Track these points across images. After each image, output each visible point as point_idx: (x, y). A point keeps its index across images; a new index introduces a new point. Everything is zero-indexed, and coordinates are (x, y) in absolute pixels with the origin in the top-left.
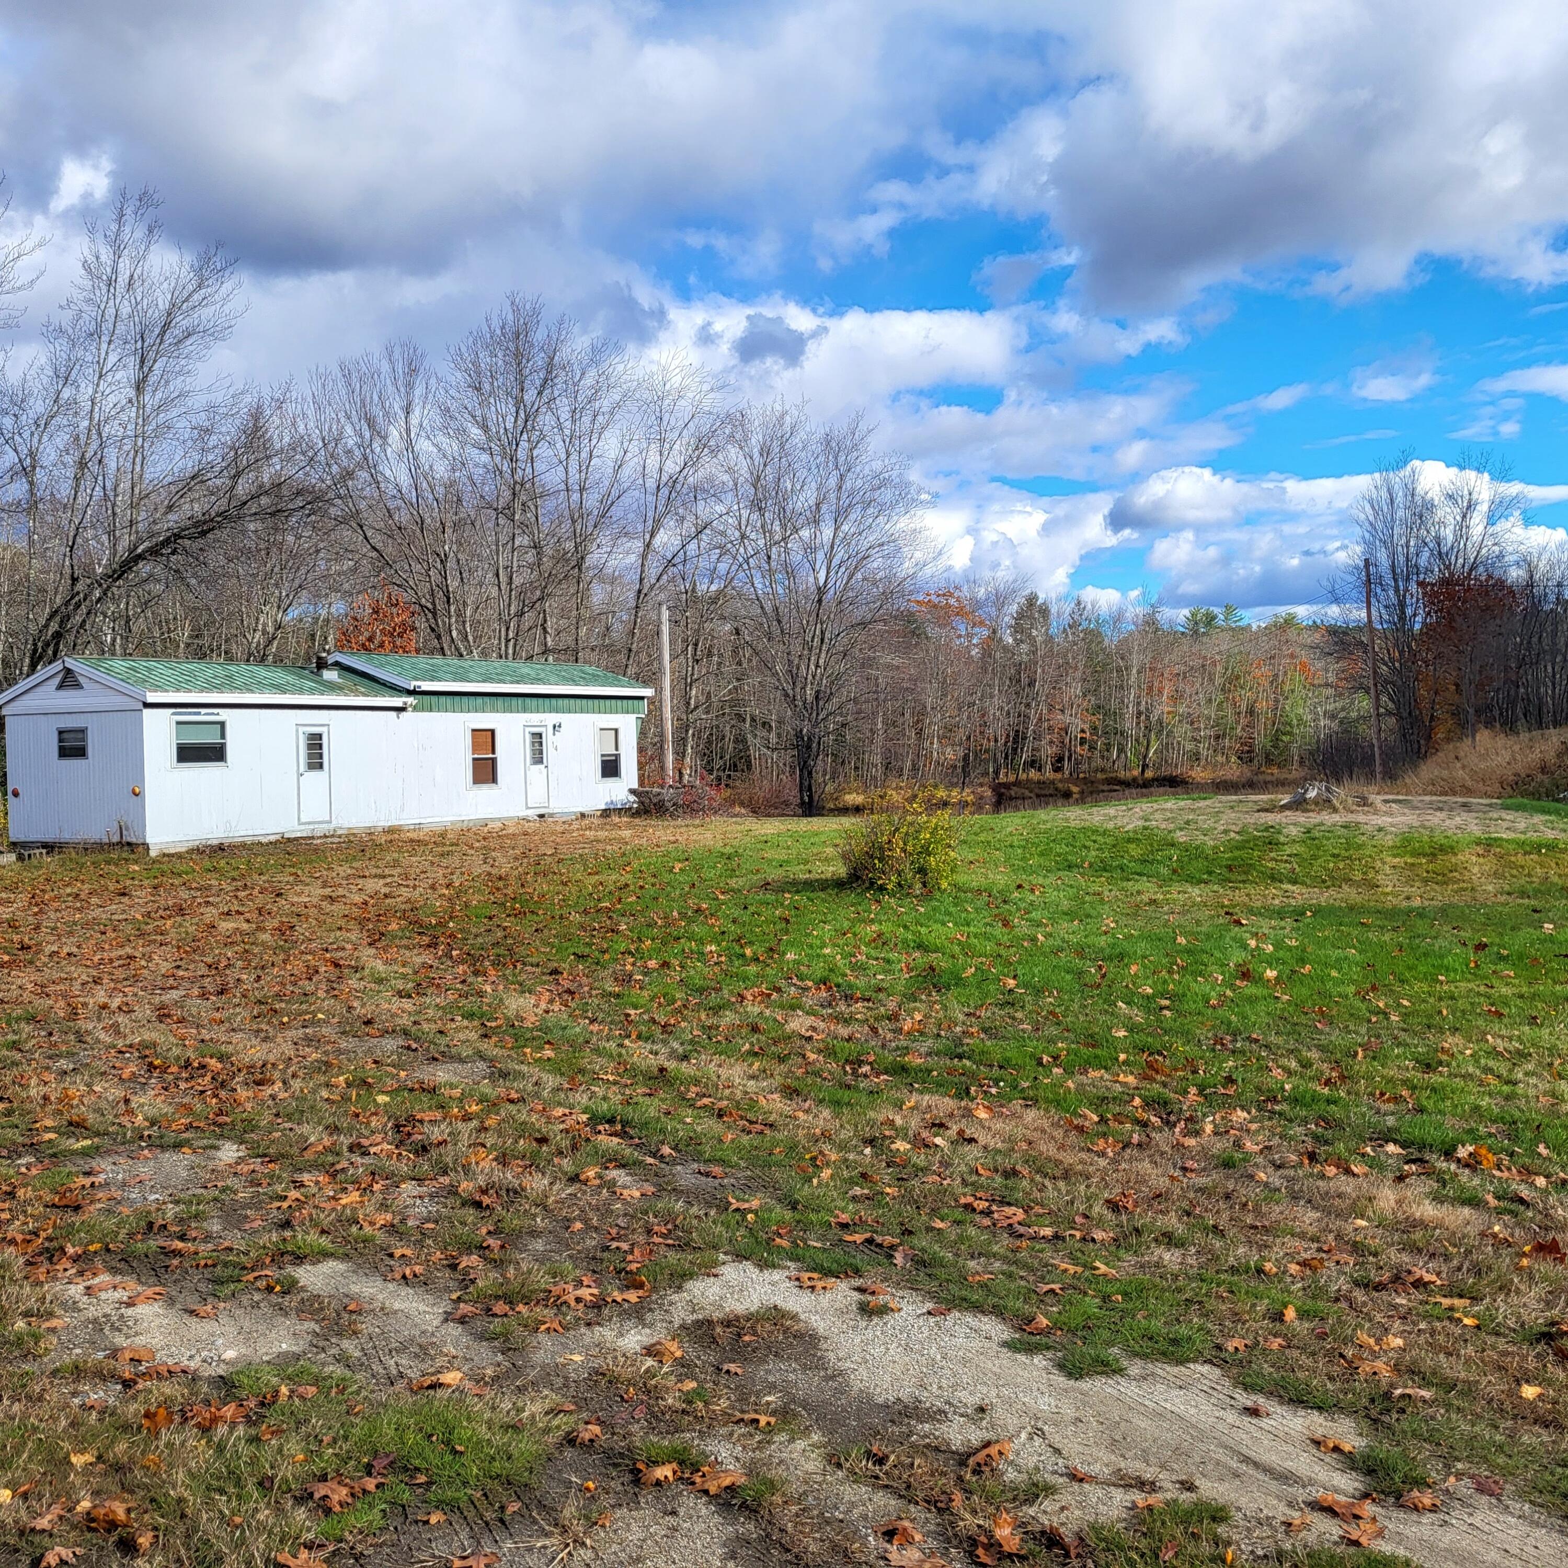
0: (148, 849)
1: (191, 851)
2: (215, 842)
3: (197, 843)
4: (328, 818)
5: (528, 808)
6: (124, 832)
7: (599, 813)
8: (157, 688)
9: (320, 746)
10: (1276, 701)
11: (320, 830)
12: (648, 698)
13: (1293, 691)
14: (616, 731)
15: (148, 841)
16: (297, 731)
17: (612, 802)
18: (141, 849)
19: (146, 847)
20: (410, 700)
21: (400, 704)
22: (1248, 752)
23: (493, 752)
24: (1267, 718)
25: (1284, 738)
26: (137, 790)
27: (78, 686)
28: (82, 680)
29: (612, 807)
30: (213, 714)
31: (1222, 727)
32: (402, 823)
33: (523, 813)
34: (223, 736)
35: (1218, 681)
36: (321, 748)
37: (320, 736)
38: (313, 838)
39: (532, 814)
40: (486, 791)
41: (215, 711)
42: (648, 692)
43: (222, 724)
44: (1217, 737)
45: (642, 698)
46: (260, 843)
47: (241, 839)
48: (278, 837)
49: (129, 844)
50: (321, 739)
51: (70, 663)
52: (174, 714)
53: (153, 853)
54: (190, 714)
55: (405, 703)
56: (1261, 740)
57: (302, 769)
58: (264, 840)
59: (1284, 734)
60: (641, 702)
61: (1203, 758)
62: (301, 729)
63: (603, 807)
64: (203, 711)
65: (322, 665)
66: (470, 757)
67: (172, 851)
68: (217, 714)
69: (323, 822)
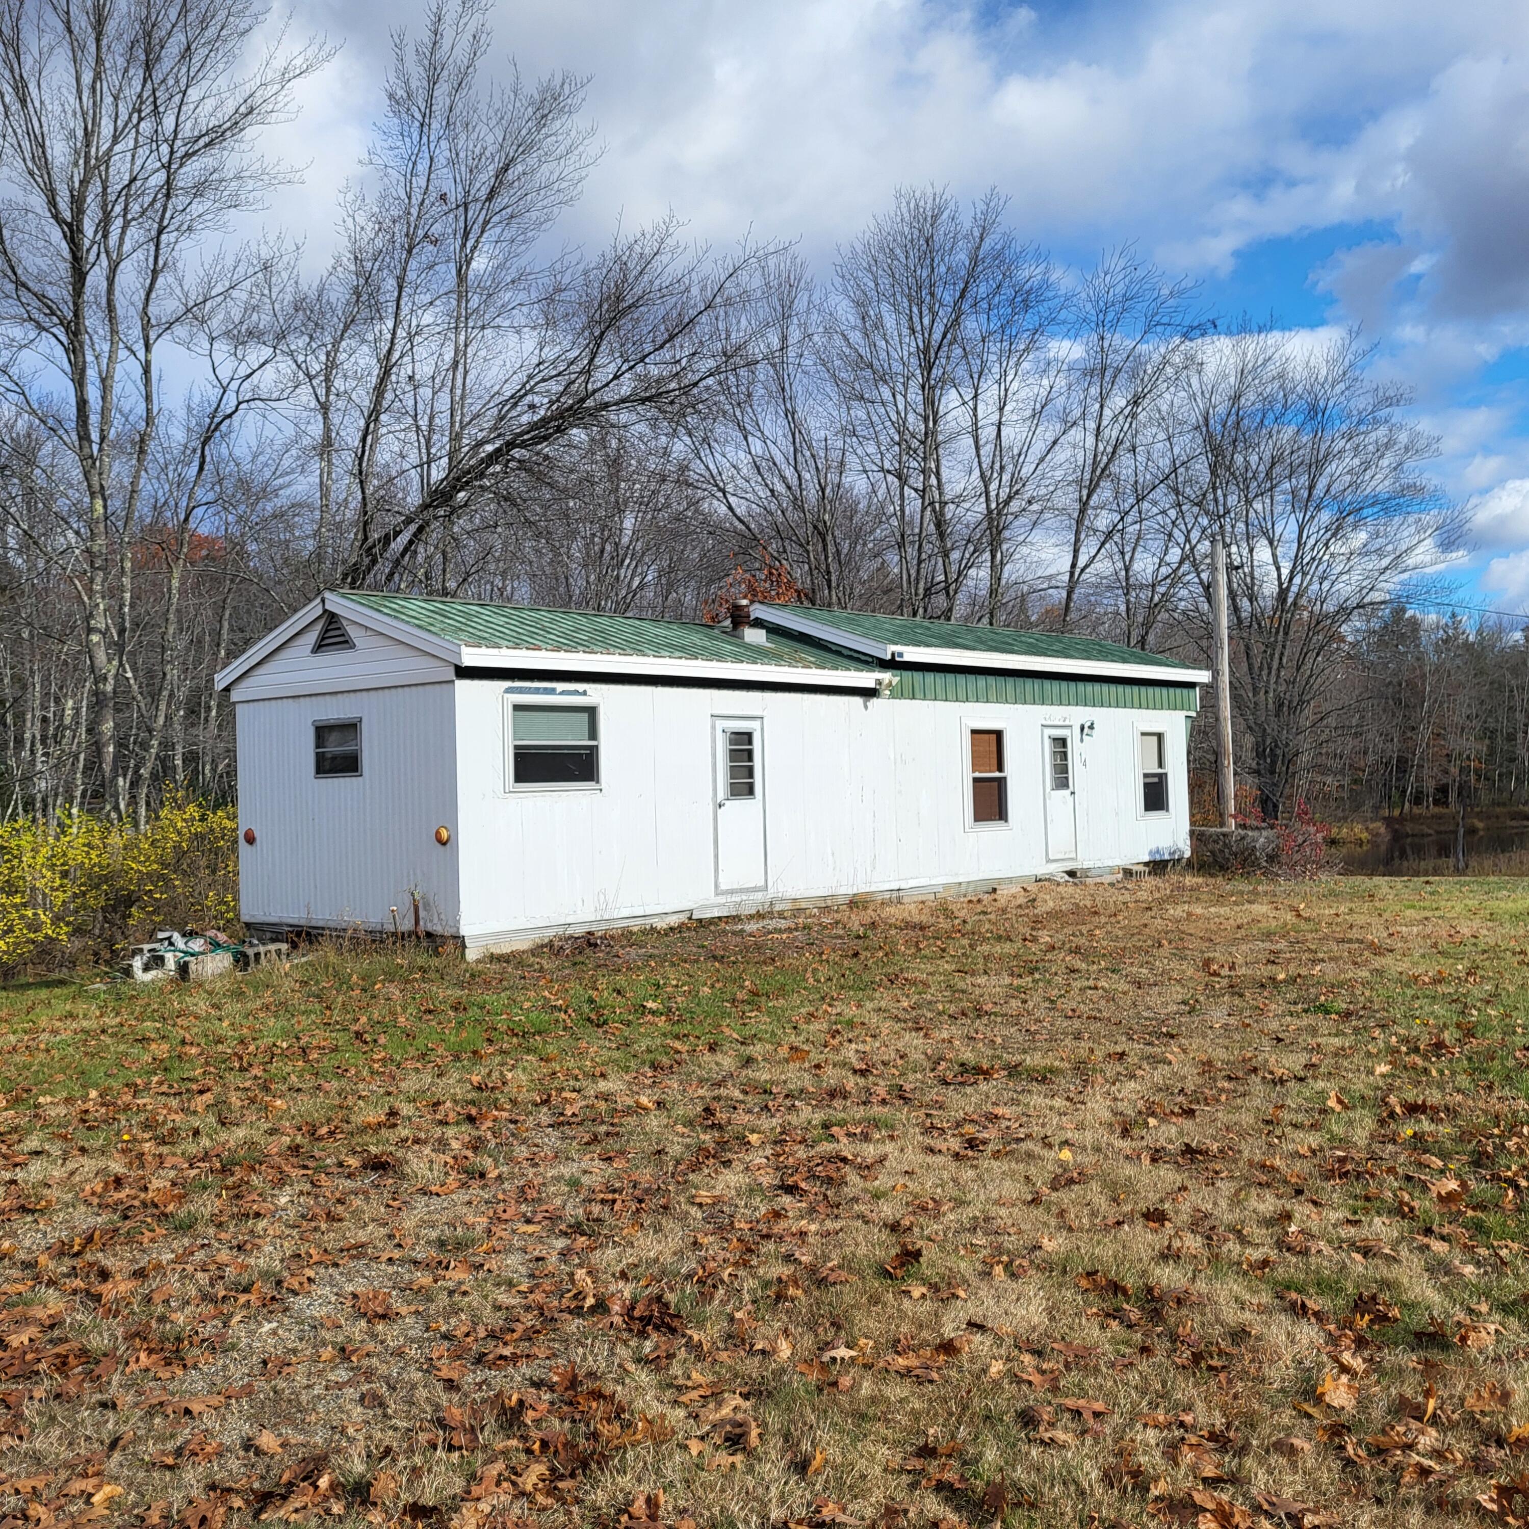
0: (464, 946)
1: (537, 950)
2: (579, 931)
3: (551, 933)
4: (761, 883)
5: (1049, 861)
6: (422, 913)
7: (1144, 868)
8: (479, 641)
9: (750, 755)
11: (750, 903)
12: (1203, 686)
14: (1160, 736)
15: (463, 932)
16: (713, 727)
17: (1158, 851)
18: (450, 947)
19: (460, 942)
20: (886, 676)
21: (871, 684)
23: (1000, 768)
26: (444, 834)
27: (346, 643)
28: (352, 632)
29: (1158, 858)
30: (576, 693)
32: (873, 888)
33: (1043, 869)
34: (593, 733)
36: (750, 758)
37: (749, 737)
38: (736, 919)
39: (1056, 870)
40: (992, 831)
41: (582, 686)
42: (1202, 676)
43: (591, 712)
45: (1191, 685)
46: (653, 929)
47: (624, 923)
48: (683, 918)
49: (429, 935)
50: (750, 742)
51: (336, 602)
52: (509, 691)
53: (472, 955)
54: (537, 691)
55: (879, 682)
57: (722, 792)
58: (661, 924)
60: (1191, 691)
62: (721, 724)
63: (1146, 859)
64: (560, 686)
65: (739, 618)
66: (969, 776)
67: (506, 949)
68: (585, 693)
69: (755, 890)
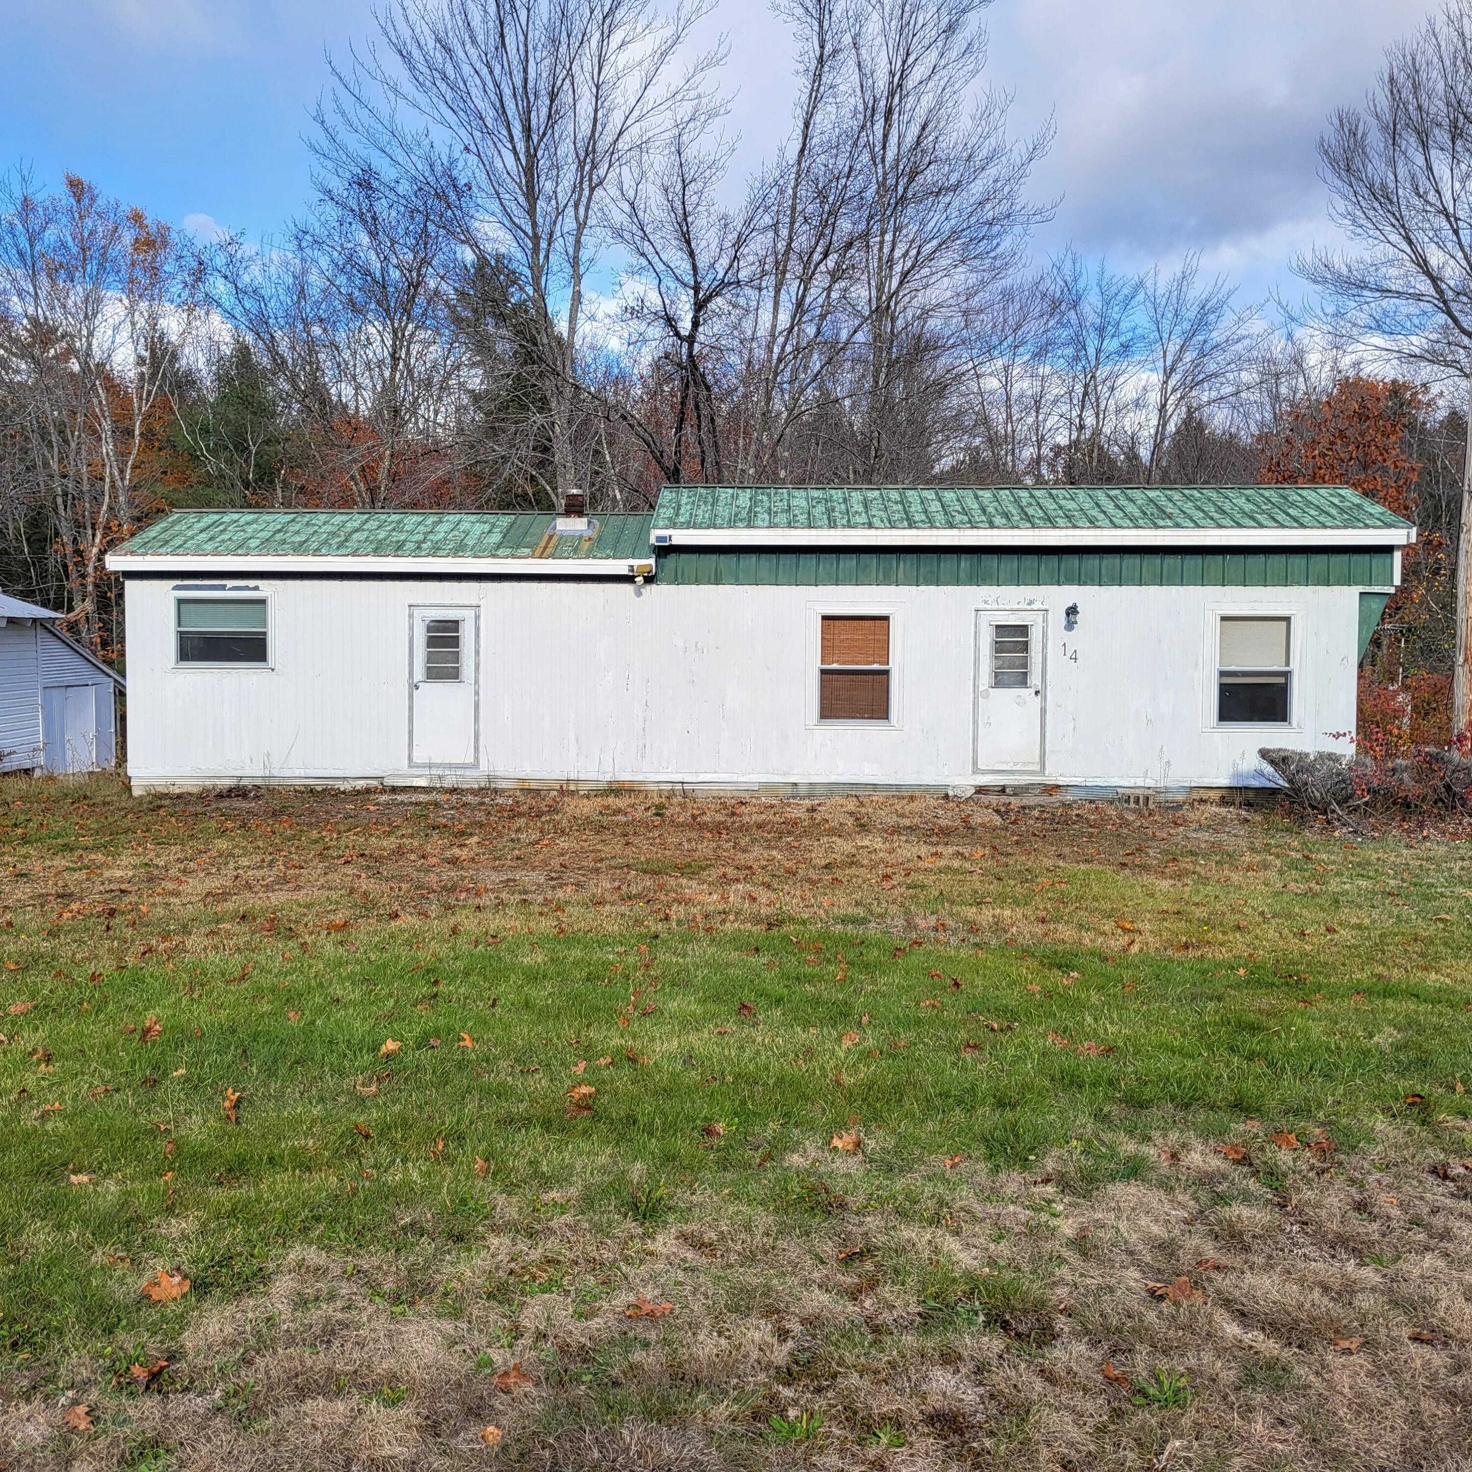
0: (129, 785)
3: (222, 782)
4: (470, 759)
5: (976, 770)
7: (1215, 795)
9: (456, 641)
14: (1286, 622)
15: (130, 773)
16: (411, 616)
18: (115, 784)
19: (127, 781)
21: (625, 571)
23: (880, 659)
30: (247, 588)
32: (640, 778)
34: (261, 621)
37: (455, 625)
40: (856, 732)
41: (252, 583)
43: (261, 604)
45: (1388, 550)
46: (335, 790)
47: (299, 782)
48: (372, 783)
50: (457, 629)
52: (177, 588)
54: (206, 588)
57: (419, 673)
62: (418, 614)
63: (1224, 782)
64: (230, 583)
66: (815, 664)
67: (173, 790)
68: (256, 588)
69: (464, 766)
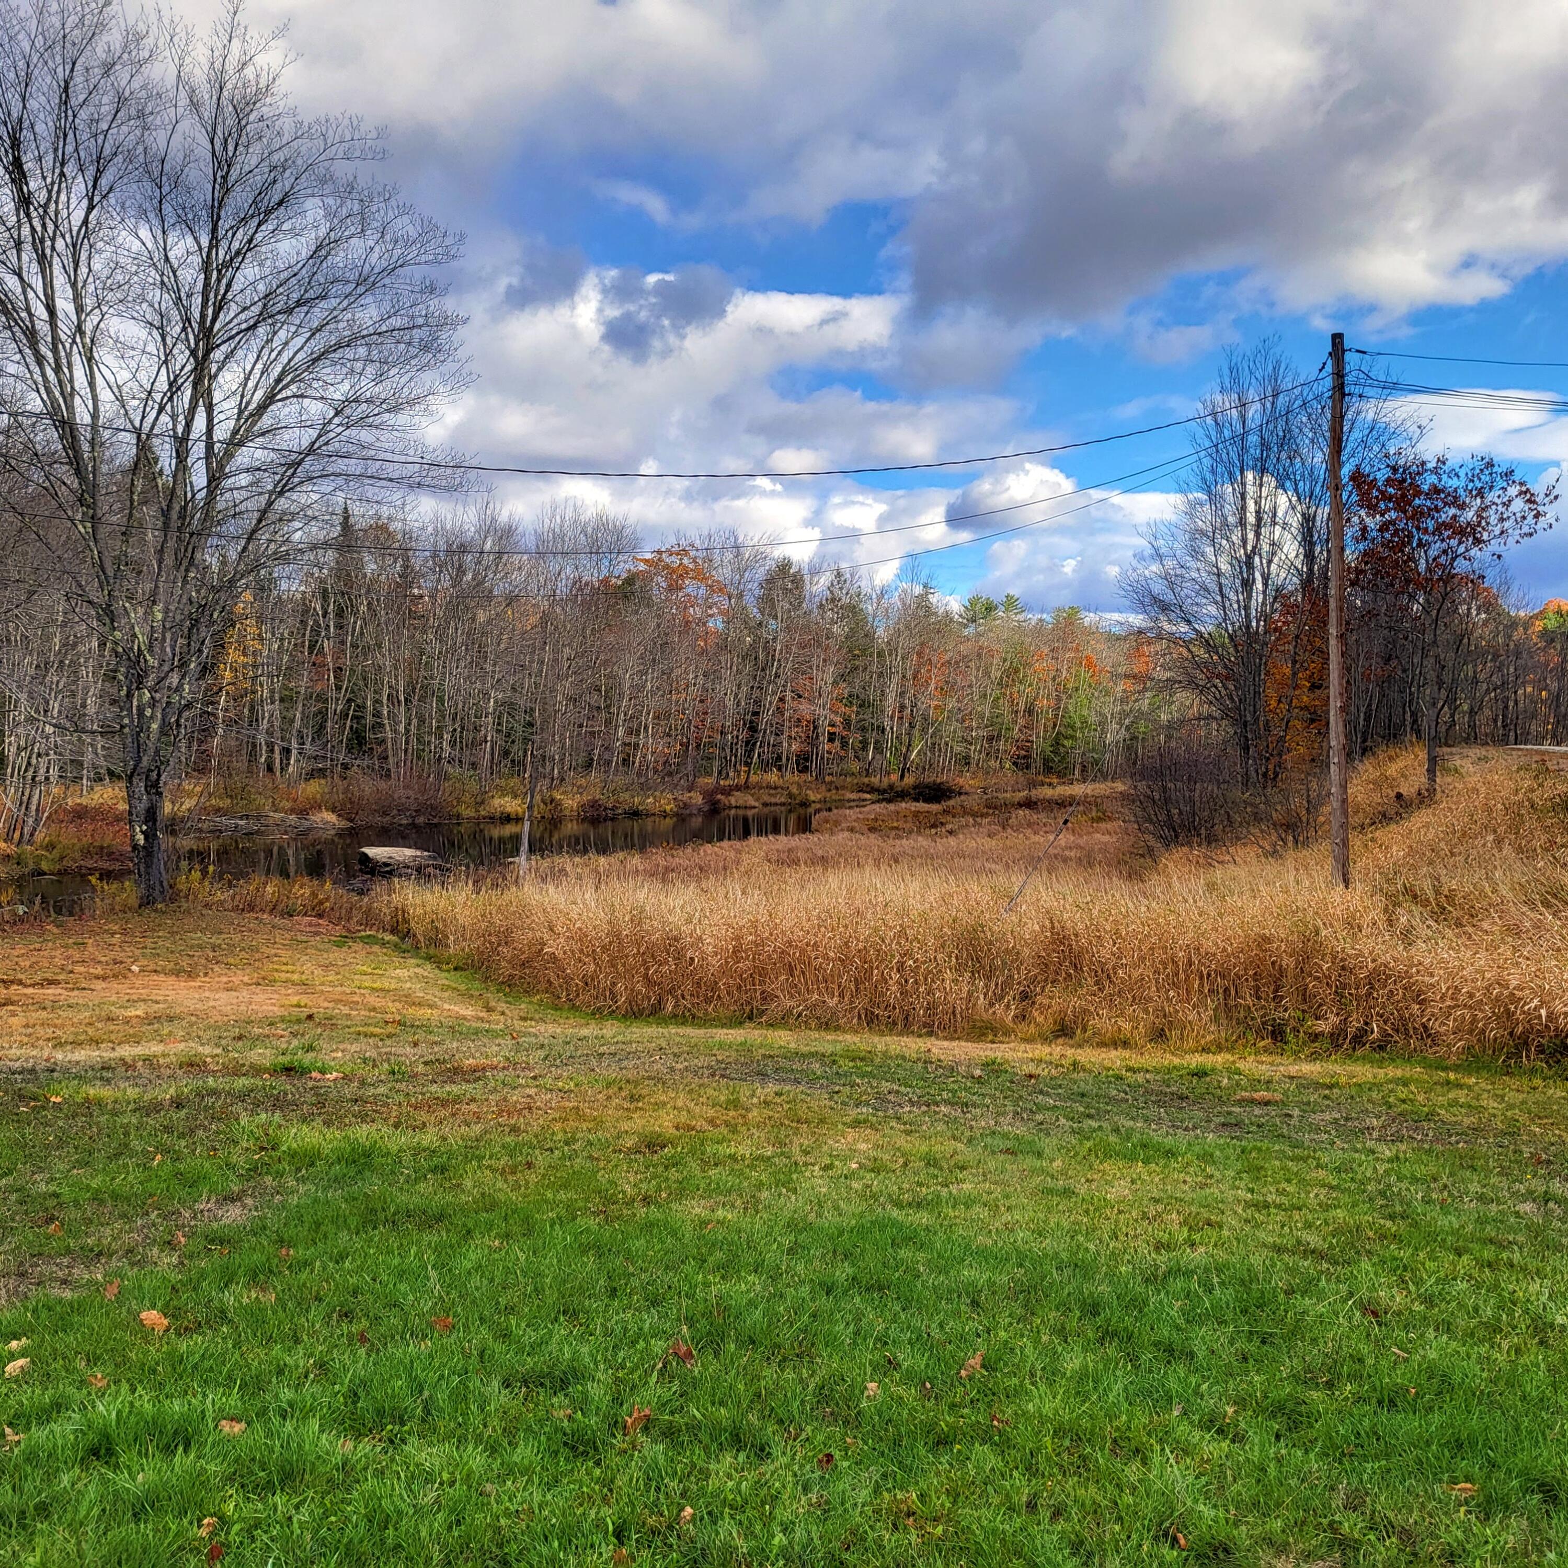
10: (1059, 699)
13: (1077, 689)
22: (1025, 757)
24: (1047, 719)
25: (1066, 742)
31: (998, 726)
35: (996, 674)
44: (991, 739)
56: (1040, 742)
59: (1066, 738)
61: (973, 763)
